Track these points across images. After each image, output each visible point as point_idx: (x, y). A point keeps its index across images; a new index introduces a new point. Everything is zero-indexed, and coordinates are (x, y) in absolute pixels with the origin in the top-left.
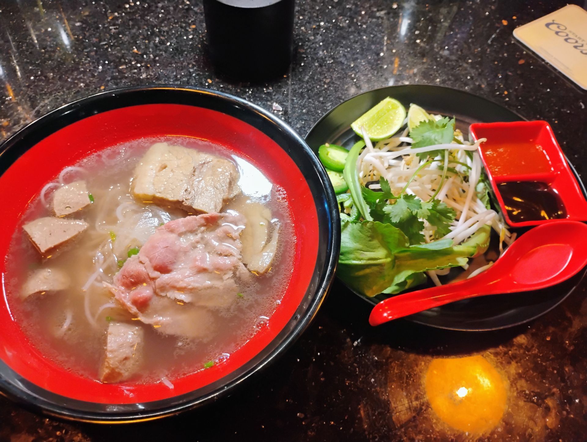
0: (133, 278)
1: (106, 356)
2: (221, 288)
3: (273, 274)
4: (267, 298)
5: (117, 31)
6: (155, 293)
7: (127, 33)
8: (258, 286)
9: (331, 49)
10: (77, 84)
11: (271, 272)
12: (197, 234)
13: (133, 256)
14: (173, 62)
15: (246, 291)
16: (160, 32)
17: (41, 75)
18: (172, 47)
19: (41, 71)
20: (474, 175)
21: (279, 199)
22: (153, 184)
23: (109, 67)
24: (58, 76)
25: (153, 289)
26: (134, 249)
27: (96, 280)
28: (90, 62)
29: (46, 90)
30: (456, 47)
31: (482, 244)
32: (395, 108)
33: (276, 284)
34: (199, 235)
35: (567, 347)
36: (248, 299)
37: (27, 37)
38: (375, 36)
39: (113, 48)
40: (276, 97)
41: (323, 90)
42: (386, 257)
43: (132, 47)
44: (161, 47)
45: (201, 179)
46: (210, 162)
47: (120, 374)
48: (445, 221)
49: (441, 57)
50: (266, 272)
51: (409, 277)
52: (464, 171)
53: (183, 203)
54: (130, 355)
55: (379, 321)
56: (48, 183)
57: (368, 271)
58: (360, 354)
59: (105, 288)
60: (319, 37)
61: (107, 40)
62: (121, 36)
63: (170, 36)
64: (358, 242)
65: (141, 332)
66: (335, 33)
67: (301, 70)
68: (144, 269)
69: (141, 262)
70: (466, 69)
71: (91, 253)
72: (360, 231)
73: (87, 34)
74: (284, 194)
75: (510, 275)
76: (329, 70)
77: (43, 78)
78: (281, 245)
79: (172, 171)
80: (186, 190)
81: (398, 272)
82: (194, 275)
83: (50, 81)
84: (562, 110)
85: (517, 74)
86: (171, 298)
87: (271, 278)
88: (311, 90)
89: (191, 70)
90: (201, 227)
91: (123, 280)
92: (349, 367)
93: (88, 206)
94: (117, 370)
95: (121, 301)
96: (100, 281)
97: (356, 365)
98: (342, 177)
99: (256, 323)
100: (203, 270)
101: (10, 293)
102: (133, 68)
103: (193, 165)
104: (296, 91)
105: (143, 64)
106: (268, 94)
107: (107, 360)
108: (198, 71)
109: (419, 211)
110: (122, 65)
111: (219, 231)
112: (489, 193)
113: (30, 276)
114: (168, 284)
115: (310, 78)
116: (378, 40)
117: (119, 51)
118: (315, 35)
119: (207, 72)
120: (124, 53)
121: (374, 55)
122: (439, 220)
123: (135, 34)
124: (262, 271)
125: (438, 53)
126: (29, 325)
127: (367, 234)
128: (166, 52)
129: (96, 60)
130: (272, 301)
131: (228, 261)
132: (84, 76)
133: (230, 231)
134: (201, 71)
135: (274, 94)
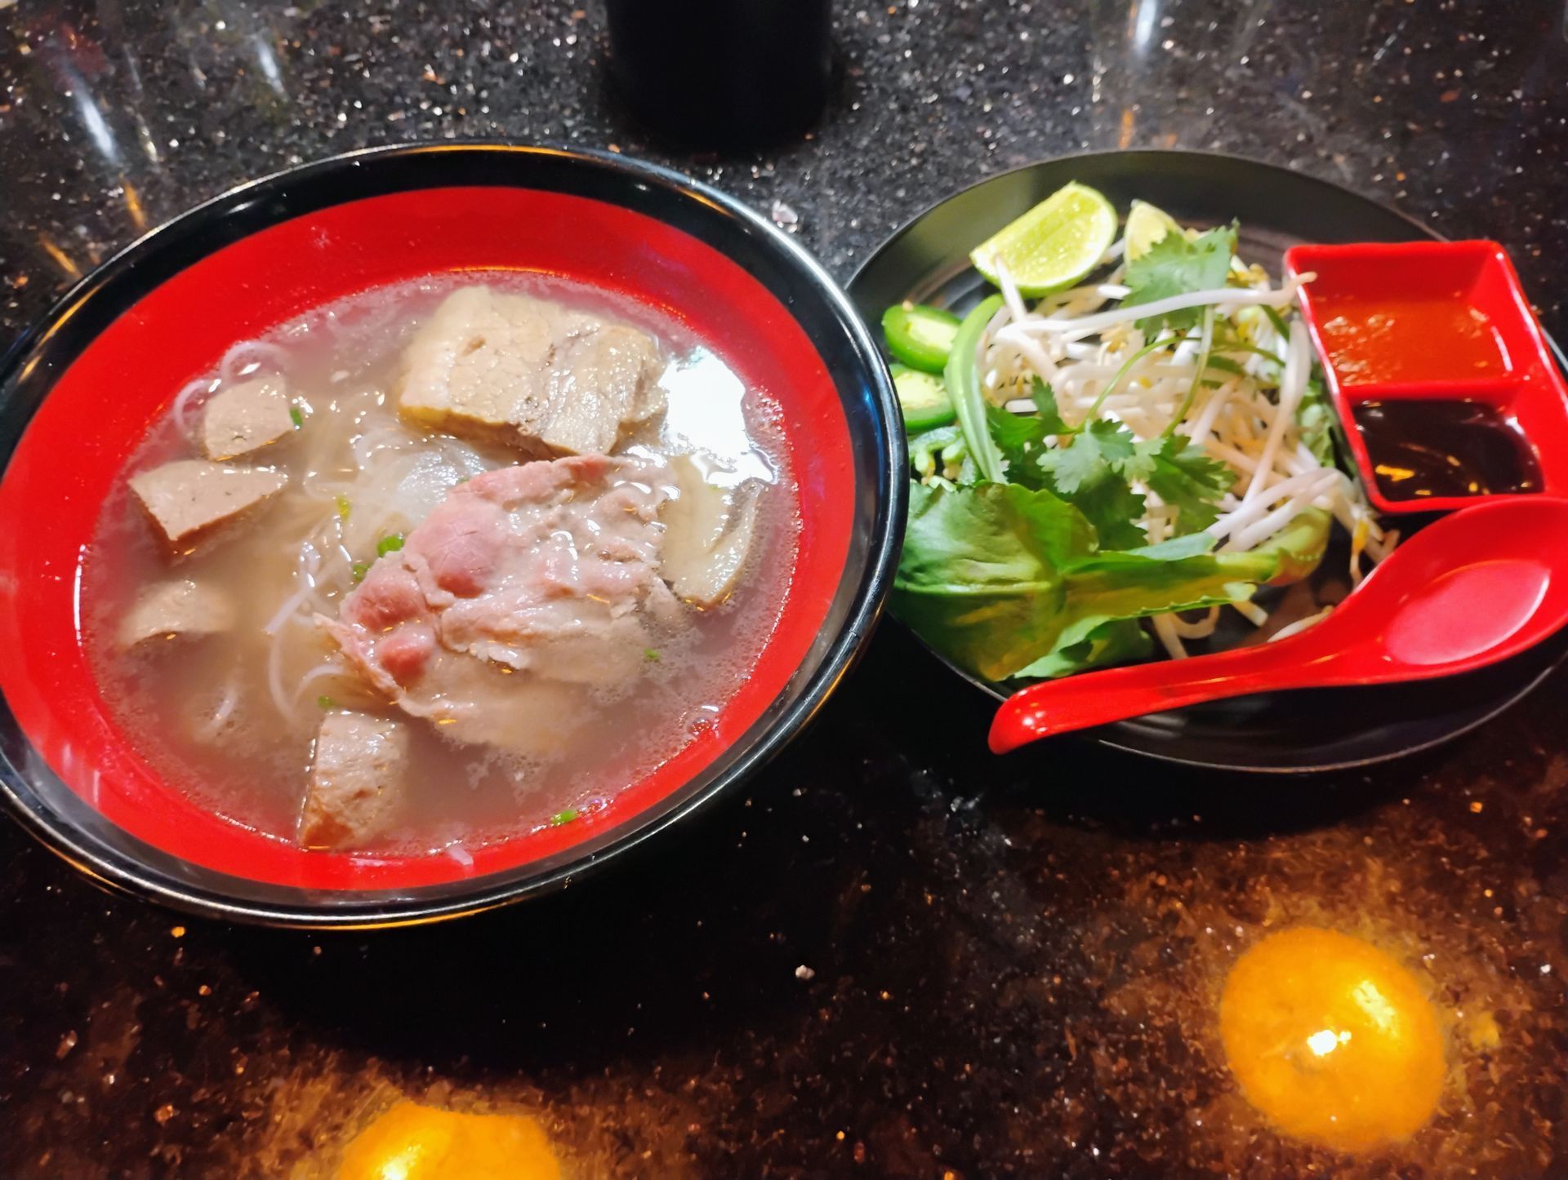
0: (387, 605)
1: (313, 785)
2: (606, 637)
3: (738, 606)
4: (719, 665)
5: (387, 27)
6: (440, 642)
7: (413, 32)
8: (696, 634)
9: (934, 67)
10: (284, 158)
11: (731, 602)
12: (550, 507)
13: (389, 554)
14: (524, 102)
15: (666, 646)
16: (494, 28)
17: (198, 135)
18: (522, 66)
19: (197, 129)
20: (1293, 384)
21: (762, 424)
22: (449, 385)
23: (363, 116)
24: (238, 140)
25: (436, 633)
26: (395, 537)
27: (299, 610)
28: (316, 103)
29: (206, 173)
30: (1269, 58)
31: (1299, 553)
32: (1087, 209)
33: (745, 632)
34: (557, 509)
35: (1525, 830)
36: (672, 664)
37: (166, 43)
38: (1053, 32)
39: (375, 70)
40: (784, 189)
41: (905, 173)
42: (1037, 578)
43: (422, 66)
44: (497, 66)
45: (566, 373)
46: (592, 332)
47: (345, 830)
48: (1204, 497)
49: (1229, 84)
50: (718, 602)
51: (1097, 631)
52: (1270, 375)
53: (520, 429)
54: (373, 786)
55: (1014, 740)
56: (193, 379)
57: (987, 613)
58: (967, 829)
59: (318, 628)
60: (904, 37)
61: (360, 49)
62: (395, 40)
63: (520, 38)
64: (964, 538)
65: (403, 737)
66: (947, 25)
67: (852, 121)
68: (414, 584)
69: (408, 568)
70: (1294, 116)
71: (289, 548)
72: (969, 509)
73: (313, 36)
74: (777, 413)
75: (1379, 639)
76: (924, 120)
77: (201, 144)
78: (761, 538)
79: (497, 352)
80: (529, 399)
81: (1071, 620)
82: (537, 604)
83: (220, 150)
84: (1554, 222)
85: (1436, 129)
86: (480, 657)
87: (730, 618)
88: (874, 171)
89: (569, 123)
90: (561, 490)
91: (363, 610)
92: (936, 860)
93: (286, 437)
94: (339, 820)
95: (356, 660)
96: (309, 614)
97: (954, 856)
98: (941, 387)
99: (687, 722)
100: (561, 594)
101: (92, 635)
102: (422, 118)
103: (549, 341)
104: (835, 173)
105: (448, 108)
106: (764, 181)
107: (315, 793)
108: (587, 124)
109: (1130, 462)
110: (394, 110)
111: (606, 501)
112: (1331, 432)
113: (142, 596)
114: (472, 623)
115: (874, 140)
116: (1060, 43)
117: (390, 78)
118: (893, 30)
119: (609, 126)
120: (403, 83)
121: (1047, 80)
122: (1189, 493)
123: (430, 34)
124: (709, 596)
125: (1221, 74)
126: (133, 711)
127: (987, 516)
128: (506, 78)
129: (332, 101)
130: (729, 671)
131: (623, 574)
132: (300, 138)
133: (632, 501)
134: (593, 126)
135: (777, 182)
